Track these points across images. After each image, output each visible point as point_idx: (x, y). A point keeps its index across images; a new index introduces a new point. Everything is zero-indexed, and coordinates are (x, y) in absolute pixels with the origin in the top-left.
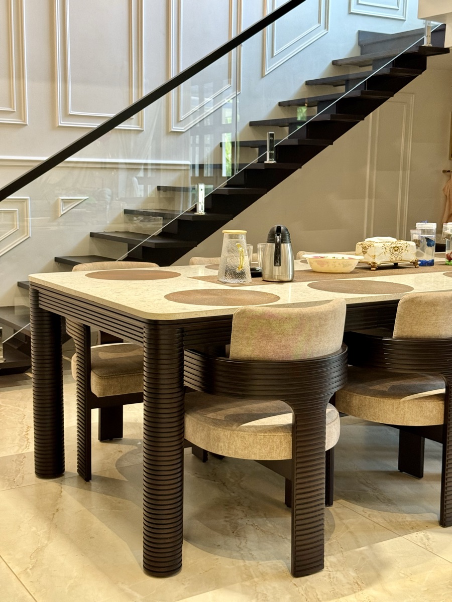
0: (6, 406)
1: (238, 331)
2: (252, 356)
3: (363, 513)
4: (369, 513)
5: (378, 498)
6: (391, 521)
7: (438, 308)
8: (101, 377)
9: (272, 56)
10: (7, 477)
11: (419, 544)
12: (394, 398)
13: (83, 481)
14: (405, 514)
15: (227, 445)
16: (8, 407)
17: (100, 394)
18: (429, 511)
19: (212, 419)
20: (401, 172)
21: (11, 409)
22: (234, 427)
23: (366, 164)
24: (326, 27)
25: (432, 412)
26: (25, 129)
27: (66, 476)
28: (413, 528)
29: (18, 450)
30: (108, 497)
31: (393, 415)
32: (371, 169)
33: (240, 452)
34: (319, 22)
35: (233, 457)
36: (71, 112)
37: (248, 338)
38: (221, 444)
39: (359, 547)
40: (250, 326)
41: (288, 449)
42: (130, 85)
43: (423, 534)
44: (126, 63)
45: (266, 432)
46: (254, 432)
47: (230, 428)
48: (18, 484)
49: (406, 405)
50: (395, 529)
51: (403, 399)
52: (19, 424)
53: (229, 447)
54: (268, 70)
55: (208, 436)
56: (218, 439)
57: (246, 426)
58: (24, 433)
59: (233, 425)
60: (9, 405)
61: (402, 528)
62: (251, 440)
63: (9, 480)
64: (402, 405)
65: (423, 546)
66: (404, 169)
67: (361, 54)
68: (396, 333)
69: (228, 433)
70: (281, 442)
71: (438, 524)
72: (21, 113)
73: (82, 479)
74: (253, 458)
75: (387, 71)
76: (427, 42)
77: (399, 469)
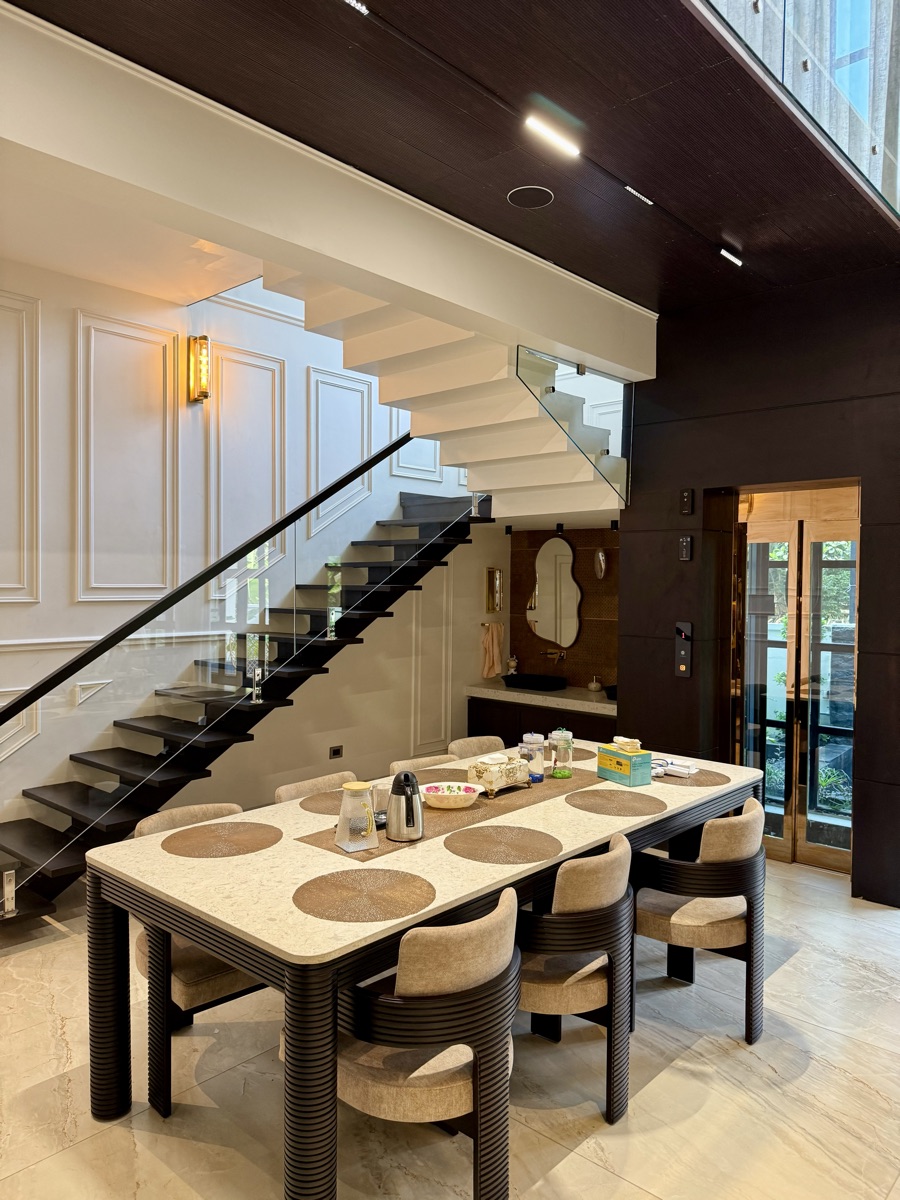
0: (23, 982)
1: (407, 962)
2: (426, 992)
3: (518, 1117)
4: (524, 1115)
5: (526, 1086)
6: (552, 1124)
7: (600, 875)
8: (187, 984)
9: (318, 518)
10: (52, 1126)
11: (596, 1161)
12: (555, 983)
13: (161, 1119)
14: (564, 1110)
15: (392, 1106)
16: (28, 982)
17: (186, 1007)
18: (586, 1098)
19: (368, 1067)
20: (444, 627)
21: (32, 987)
22: (401, 1081)
23: (411, 621)
24: (370, 489)
25: (596, 994)
26: (38, 605)
27: (134, 1109)
28: (579, 1133)
29: (58, 1067)
30: (202, 1145)
31: (556, 1004)
32: (417, 626)
33: (410, 1114)
34: (363, 484)
35: (401, 1121)
36: (94, 585)
37: (421, 971)
38: (384, 1106)
39: (534, 1183)
40: (423, 956)
41: (468, 1101)
42: (164, 552)
43: (594, 1140)
44: (159, 528)
45: (442, 1084)
46: (427, 1086)
47: (395, 1083)
48: (72, 1137)
49: (570, 990)
50: (562, 1138)
51: (566, 984)
52: (48, 1015)
53: (395, 1108)
54: (314, 532)
55: (366, 1094)
56: (381, 1099)
57: (416, 1078)
58: (60, 1032)
59: (398, 1077)
60: (28, 979)
61: (569, 1136)
62: (424, 1097)
63: (56, 1131)
64: (565, 991)
65: (600, 1163)
66: (447, 625)
67: (404, 518)
68: (556, 907)
69: (393, 1090)
70: (460, 1094)
71: (602, 1119)
72: (32, 590)
73: (157, 1114)
74: (427, 1120)
75: (441, 541)
76: (474, 513)
77: (532, 1030)
